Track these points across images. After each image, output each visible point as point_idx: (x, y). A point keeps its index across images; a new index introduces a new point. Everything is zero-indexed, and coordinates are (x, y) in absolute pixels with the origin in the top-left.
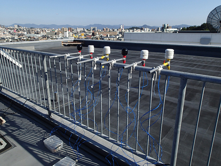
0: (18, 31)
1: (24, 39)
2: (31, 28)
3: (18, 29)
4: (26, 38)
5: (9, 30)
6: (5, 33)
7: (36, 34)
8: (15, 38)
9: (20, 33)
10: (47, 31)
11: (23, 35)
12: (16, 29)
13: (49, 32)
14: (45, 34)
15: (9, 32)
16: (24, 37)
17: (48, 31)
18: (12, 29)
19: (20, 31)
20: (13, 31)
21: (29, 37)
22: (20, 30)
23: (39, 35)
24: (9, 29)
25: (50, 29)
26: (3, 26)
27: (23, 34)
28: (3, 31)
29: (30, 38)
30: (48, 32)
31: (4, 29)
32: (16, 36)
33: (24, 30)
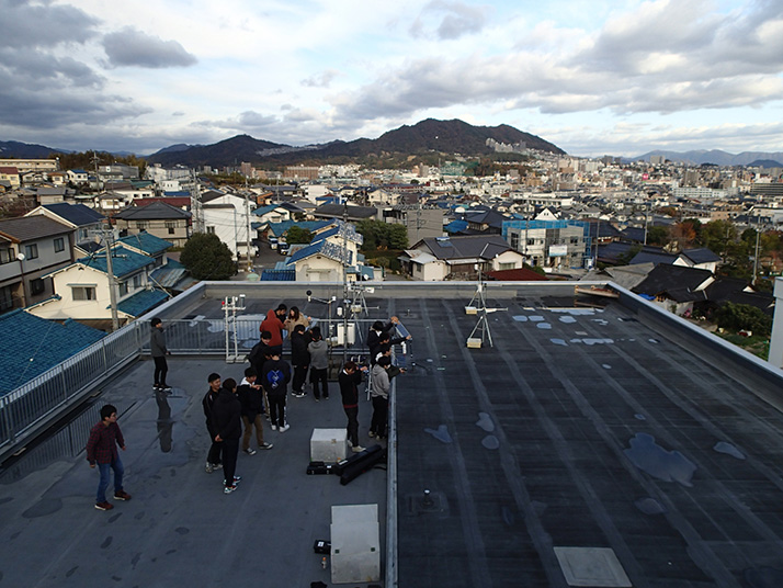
0: (655, 176)
1: (663, 204)
2: (706, 165)
3: (656, 170)
4: (667, 204)
5: (629, 173)
6: (615, 182)
7: (710, 190)
8: (637, 201)
9: (660, 183)
10: (758, 175)
11: (666, 189)
12: (652, 170)
13: (767, 180)
14: (748, 189)
15: (627, 180)
16: (666, 198)
17: (762, 176)
18: (639, 170)
19: (663, 178)
20: (640, 175)
21: (680, 200)
22: (665, 170)
23: (721, 194)
24: (630, 168)
25: (775, 169)
26: (616, 159)
27: (668, 187)
28: (612, 176)
29: (681, 204)
30: (759, 180)
31: (617, 169)
32: (642, 194)
33: (674, 174)
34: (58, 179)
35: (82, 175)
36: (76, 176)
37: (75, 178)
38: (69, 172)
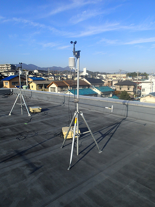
34: (124, 79)
35: (131, 78)
36: (129, 78)
37: (130, 78)
38: (128, 77)
